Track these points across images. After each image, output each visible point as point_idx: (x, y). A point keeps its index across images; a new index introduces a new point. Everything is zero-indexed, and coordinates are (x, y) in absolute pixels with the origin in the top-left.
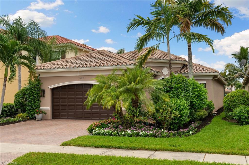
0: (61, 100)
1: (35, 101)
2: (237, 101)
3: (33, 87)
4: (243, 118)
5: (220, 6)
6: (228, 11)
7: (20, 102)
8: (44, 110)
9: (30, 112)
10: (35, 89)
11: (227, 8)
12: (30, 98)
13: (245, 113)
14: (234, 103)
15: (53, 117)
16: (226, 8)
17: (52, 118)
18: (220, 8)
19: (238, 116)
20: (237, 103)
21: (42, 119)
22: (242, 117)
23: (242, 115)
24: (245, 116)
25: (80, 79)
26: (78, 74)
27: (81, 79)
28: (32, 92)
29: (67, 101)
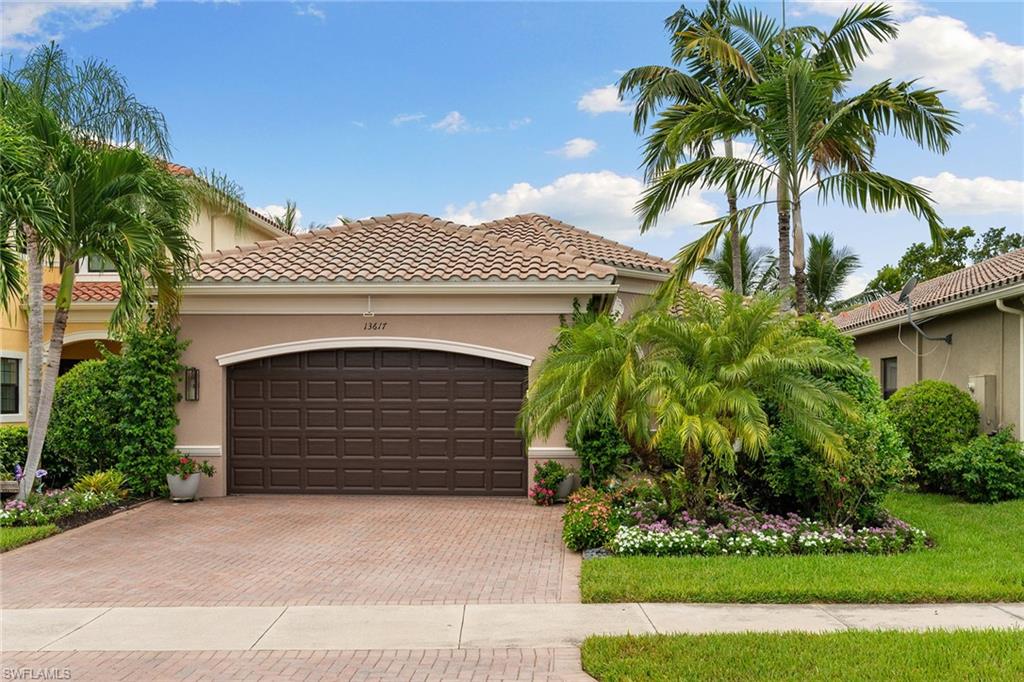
0: (272, 414)
1: (159, 417)
2: (941, 420)
3: (154, 358)
4: (993, 478)
5: (909, 84)
6: (940, 104)
7: (88, 422)
8: (207, 459)
9: (138, 464)
10: (164, 367)
11: (936, 95)
12: (142, 405)
13: (999, 461)
14: (933, 427)
15: (233, 486)
16: (933, 94)
17: (230, 491)
18: (909, 91)
19: (978, 471)
20: (941, 425)
21: (197, 497)
22: (991, 474)
23: (991, 469)
24: (1000, 471)
25: (368, 327)
26: (368, 309)
27: (374, 327)
28: (152, 378)
29: (300, 420)
